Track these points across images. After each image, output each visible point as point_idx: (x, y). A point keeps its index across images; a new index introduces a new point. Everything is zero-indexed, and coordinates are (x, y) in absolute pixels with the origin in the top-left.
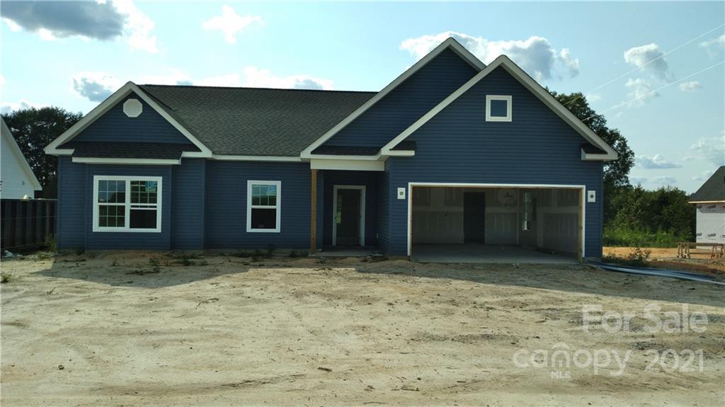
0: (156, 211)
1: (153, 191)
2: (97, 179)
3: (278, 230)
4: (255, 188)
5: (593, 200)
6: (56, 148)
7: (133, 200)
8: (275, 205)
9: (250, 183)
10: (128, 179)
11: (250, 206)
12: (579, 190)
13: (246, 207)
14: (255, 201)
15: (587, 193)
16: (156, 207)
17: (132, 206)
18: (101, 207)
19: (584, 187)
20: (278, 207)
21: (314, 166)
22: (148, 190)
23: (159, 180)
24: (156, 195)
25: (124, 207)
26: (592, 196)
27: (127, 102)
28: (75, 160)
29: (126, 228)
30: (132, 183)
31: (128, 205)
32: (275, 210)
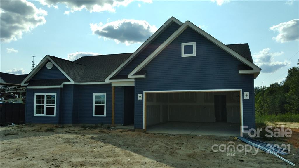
0: (54, 107)
1: (53, 99)
2: (36, 95)
3: (105, 115)
4: (96, 96)
5: (248, 98)
6: (24, 83)
7: (47, 103)
8: (104, 104)
9: (94, 94)
10: (45, 94)
11: (94, 105)
12: (239, 92)
13: (93, 105)
14: (96, 103)
15: (243, 94)
16: (54, 106)
17: (47, 106)
18: (37, 106)
19: (241, 90)
20: (105, 105)
21: (113, 85)
22: (52, 99)
23: (55, 94)
24: (54, 100)
25: (44, 106)
26: (247, 96)
27: (48, 63)
28: (28, 88)
29: (44, 115)
30: (47, 96)
31: (45, 105)
32: (104, 106)
